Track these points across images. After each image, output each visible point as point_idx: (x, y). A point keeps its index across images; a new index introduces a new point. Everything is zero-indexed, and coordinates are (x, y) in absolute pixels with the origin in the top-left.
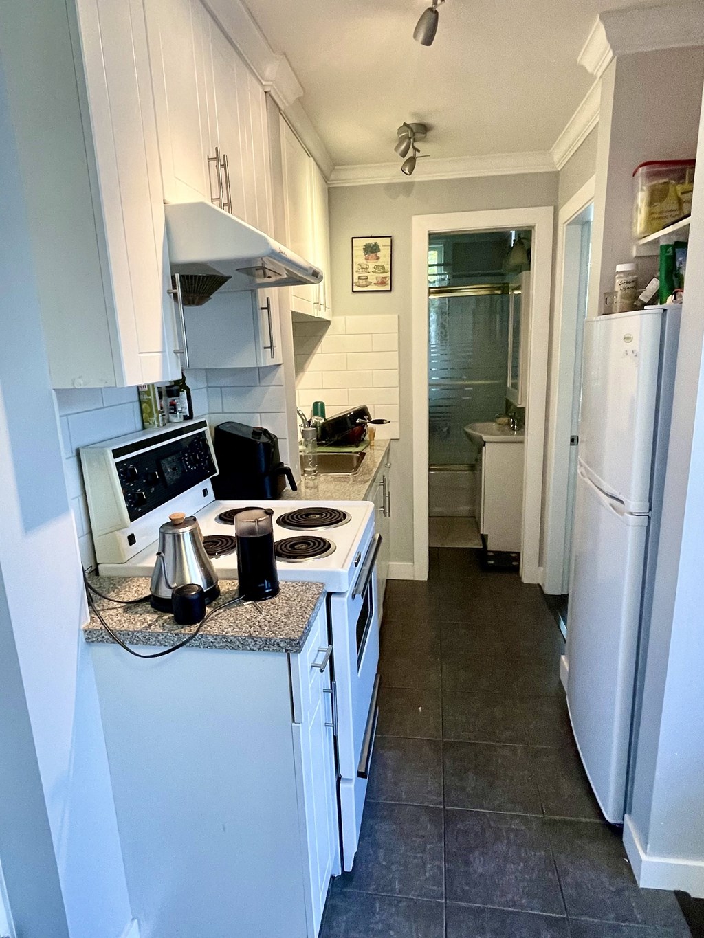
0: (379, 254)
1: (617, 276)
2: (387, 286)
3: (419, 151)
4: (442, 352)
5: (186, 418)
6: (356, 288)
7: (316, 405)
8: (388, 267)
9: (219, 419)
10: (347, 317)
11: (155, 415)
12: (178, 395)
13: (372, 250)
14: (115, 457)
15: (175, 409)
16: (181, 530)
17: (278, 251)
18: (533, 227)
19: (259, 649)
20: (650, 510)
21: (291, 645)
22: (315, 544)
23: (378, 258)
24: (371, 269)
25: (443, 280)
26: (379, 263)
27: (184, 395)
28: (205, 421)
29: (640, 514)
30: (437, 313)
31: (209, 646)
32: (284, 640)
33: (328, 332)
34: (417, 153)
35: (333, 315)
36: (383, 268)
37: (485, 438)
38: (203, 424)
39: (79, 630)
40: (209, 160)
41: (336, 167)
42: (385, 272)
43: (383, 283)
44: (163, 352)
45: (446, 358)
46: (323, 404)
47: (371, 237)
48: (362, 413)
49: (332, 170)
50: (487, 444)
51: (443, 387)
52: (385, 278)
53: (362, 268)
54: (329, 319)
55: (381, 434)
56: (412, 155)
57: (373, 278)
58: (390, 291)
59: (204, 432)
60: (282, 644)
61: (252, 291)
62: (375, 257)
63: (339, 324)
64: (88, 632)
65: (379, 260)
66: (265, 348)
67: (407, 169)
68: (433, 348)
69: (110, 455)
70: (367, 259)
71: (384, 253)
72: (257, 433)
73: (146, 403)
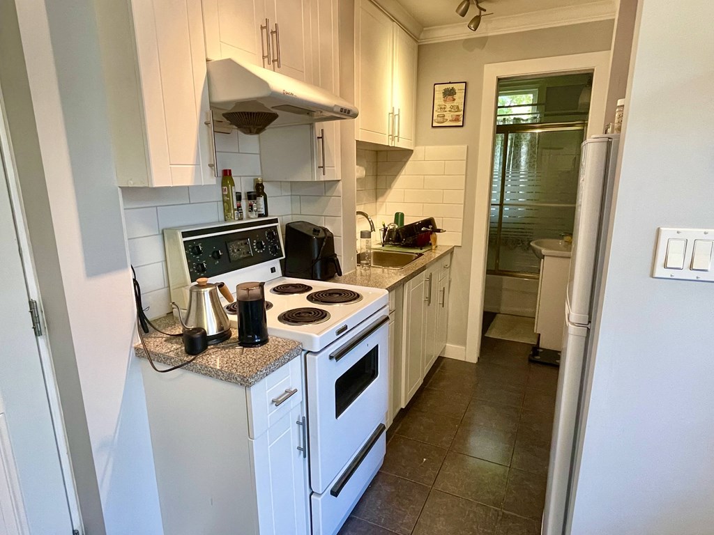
0: (455, 96)
1: (617, 110)
2: (460, 122)
3: (485, 10)
4: (530, 178)
5: (260, 216)
6: (435, 124)
7: (397, 214)
8: (461, 107)
9: (289, 219)
10: (427, 147)
11: (232, 212)
12: (255, 199)
13: (449, 93)
14: (183, 237)
15: (252, 209)
16: (203, 290)
17: (282, 92)
18: (593, 70)
19: (225, 380)
20: (590, 322)
21: (244, 381)
22: (315, 313)
23: (454, 100)
24: (448, 109)
25: (535, 118)
26: (455, 103)
27: (262, 199)
28: (277, 219)
29: (579, 325)
30: (528, 145)
31: (198, 372)
32: (239, 376)
33: (410, 159)
34: (483, 13)
35: (416, 144)
36: (458, 107)
37: (544, 251)
38: (276, 221)
39: (131, 347)
40: (262, 28)
41: (425, 29)
42: (459, 111)
43: (457, 120)
44: (197, 164)
45: (532, 183)
46: (402, 214)
47: (450, 83)
48: (429, 222)
49: (421, 31)
50: (545, 257)
51: (529, 208)
52: (459, 116)
53: (441, 108)
54: (412, 149)
55: (443, 241)
56: (478, 14)
57: (448, 116)
58: (462, 126)
59: (276, 226)
60: (239, 379)
61: (310, 124)
62: (451, 99)
63: (420, 152)
64: (137, 349)
65: (456, 101)
66: (319, 167)
67: (472, 26)
68: (522, 175)
69: (180, 235)
70: (445, 101)
71: (459, 97)
72: (316, 230)
73: (226, 203)
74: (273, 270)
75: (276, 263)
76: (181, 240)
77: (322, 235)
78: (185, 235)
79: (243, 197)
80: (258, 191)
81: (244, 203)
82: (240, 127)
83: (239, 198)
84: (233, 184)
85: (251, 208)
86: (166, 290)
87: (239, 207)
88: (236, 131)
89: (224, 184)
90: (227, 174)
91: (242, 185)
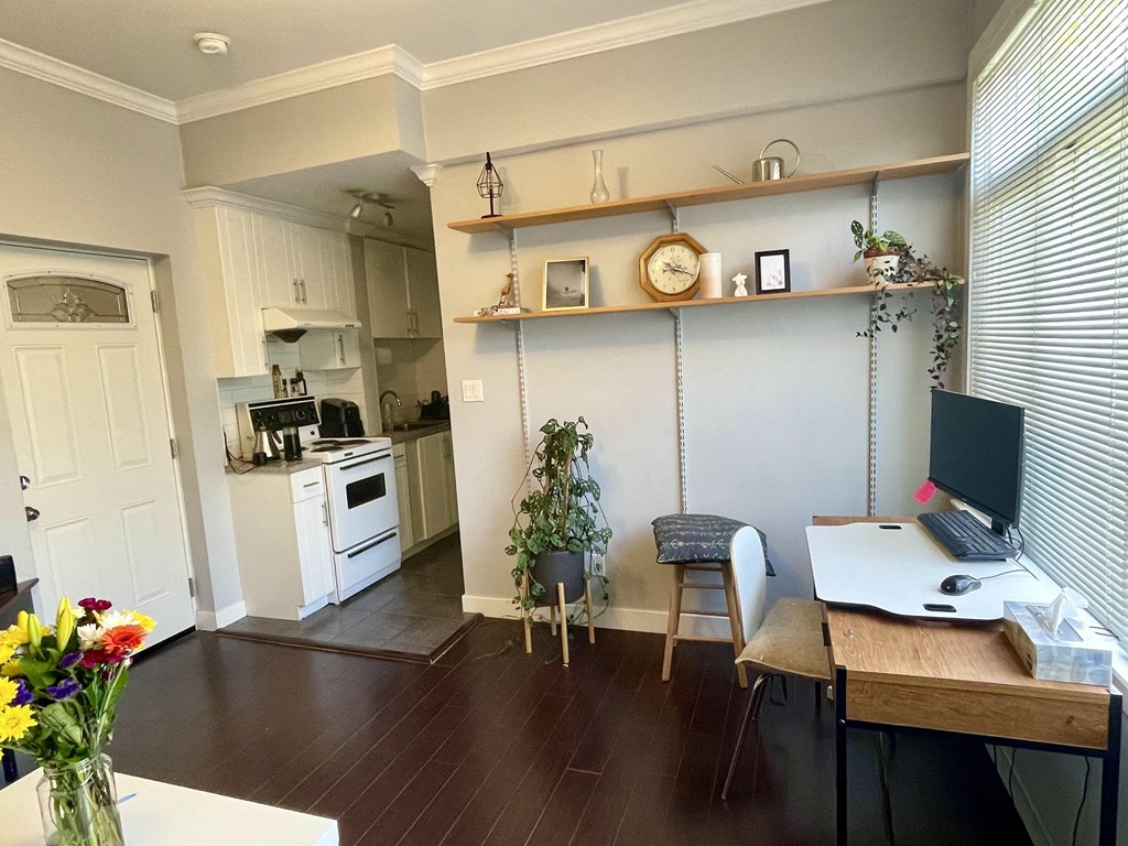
5: (301, 394)
11: (280, 392)
16: (263, 432)
28: (314, 397)
39: (222, 466)
59: (313, 401)
69: (247, 406)
72: (344, 403)
73: (276, 387)
74: (313, 433)
75: (314, 427)
76: (248, 409)
77: (348, 406)
78: (250, 406)
79: (288, 382)
80: (300, 377)
81: (289, 387)
82: (283, 339)
83: (285, 383)
84: (280, 374)
85: (294, 390)
86: (237, 442)
87: (285, 389)
88: (280, 341)
89: (274, 374)
90: (276, 369)
91: (288, 375)
